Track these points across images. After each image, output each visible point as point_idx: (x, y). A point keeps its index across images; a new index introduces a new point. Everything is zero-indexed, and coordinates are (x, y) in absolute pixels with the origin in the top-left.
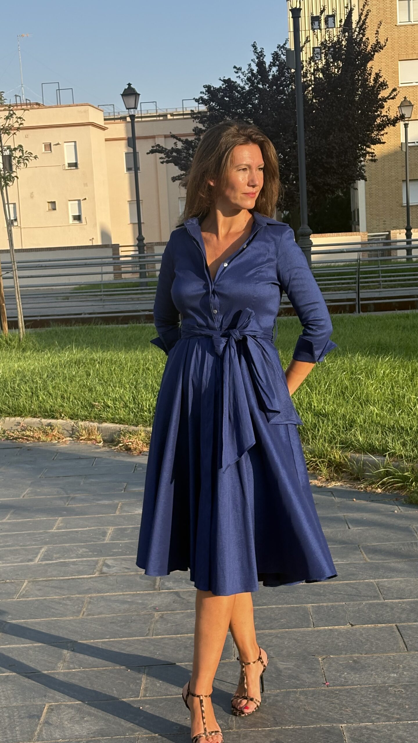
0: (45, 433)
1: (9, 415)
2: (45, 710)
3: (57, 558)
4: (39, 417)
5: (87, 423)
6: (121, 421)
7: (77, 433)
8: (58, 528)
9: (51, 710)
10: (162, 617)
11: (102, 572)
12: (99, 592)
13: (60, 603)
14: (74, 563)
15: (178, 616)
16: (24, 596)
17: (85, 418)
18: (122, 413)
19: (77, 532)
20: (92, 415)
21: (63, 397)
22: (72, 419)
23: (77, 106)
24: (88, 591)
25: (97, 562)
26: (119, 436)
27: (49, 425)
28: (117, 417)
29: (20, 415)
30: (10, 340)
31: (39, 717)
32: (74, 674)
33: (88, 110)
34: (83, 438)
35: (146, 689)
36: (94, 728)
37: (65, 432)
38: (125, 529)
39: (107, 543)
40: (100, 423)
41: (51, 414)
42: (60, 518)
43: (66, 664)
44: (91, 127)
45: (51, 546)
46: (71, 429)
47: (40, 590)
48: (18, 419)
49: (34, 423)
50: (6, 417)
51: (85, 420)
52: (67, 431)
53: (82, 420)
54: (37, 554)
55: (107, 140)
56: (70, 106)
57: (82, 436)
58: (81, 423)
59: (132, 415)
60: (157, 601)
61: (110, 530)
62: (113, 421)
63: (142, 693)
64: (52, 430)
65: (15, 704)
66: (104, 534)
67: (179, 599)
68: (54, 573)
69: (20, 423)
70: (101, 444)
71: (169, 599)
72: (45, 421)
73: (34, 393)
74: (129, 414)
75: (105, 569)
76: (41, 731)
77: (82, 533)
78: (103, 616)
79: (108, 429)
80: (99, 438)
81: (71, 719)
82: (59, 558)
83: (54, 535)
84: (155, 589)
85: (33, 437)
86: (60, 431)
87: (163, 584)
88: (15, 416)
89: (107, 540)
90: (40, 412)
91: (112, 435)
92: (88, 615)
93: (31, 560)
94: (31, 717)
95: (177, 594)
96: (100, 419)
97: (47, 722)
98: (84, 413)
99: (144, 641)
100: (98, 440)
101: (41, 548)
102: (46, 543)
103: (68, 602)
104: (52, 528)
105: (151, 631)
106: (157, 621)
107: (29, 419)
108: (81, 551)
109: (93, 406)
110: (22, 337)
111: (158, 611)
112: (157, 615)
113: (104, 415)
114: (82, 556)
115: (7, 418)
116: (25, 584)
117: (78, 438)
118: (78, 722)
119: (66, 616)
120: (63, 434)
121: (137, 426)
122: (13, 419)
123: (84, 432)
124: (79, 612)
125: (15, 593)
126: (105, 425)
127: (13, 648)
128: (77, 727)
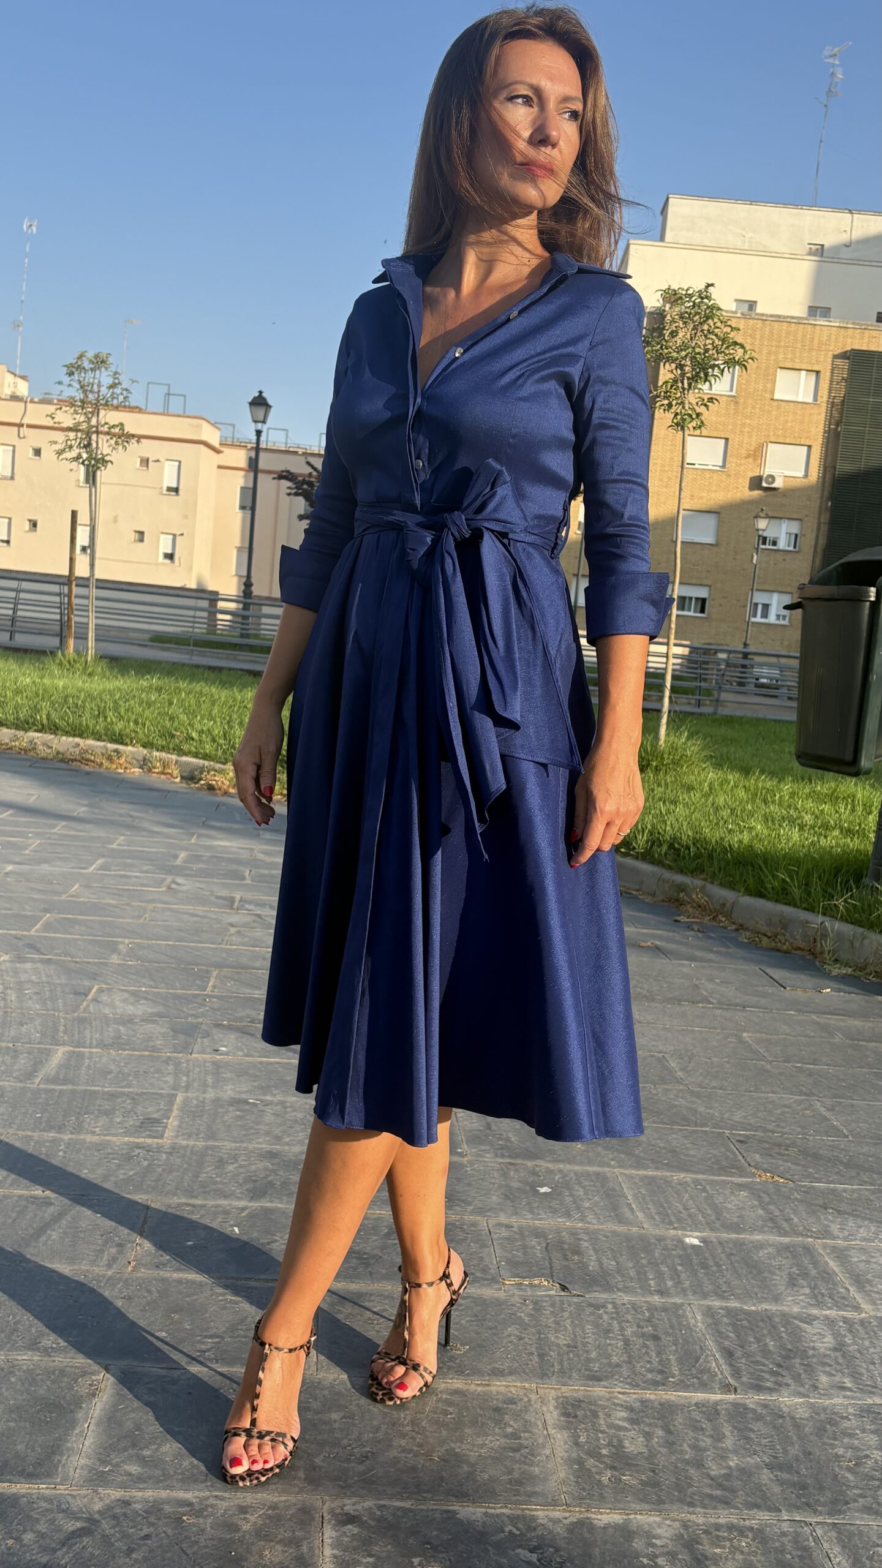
0: (110, 759)
1: (67, 733)
2: (94, 990)
3: (115, 871)
4: (104, 741)
5: (164, 755)
6: (206, 757)
7: (149, 764)
8: (119, 845)
9: (100, 991)
10: (239, 932)
11: (169, 888)
12: (165, 903)
13: (117, 907)
14: (137, 877)
15: (257, 934)
16: (73, 896)
17: (162, 749)
18: (208, 748)
19: (143, 851)
20: (171, 746)
21: (136, 722)
22: (144, 747)
23: (188, 417)
24: (153, 901)
25: (164, 880)
26: (201, 773)
27: (116, 751)
28: (202, 751)
29: (81, 736)
30: (74, 661)
31: (86, 995)
32: (130, 965)
33: (201, 425)
34: (157, 770)
35: (214, 987)
36: (150, 1010)
37: (135, 762)
38: (201, 856)
39: (178, 866)
40: (179, 755)
41: (119, 739)
42: (122, 838)
43: (121, 957)
44: (202, 447)
45: (109, 860)
46: (142, 759)
47: (94, 894)
48: (77, 740)
49: (97, 747)
50: (62, 735)
51: (161, 751)
52: (138, 761)
53: (158, 750)
54: (92, 864)
55: (220, 467)
56: (179, 416)
57: (154, 768)
58: (155, 753)
59: (220, 752)
60: (234, 919)
61: (183, 855)
62: (196, 755)
63: (209, 989)
64: (119, 758)
65: (58, 981)
66: (176, 857)
67: (260, 920)
68: (112, 882)
69: (79, 745)
70: (178, 779)
71: (249, 919)
72: (112, 746)
73: (102, 713)
74: (217, 750)
75: (173, 886)
76: (88, 1006)
77: (148, 852)
78: (169, 923)
79: (188, 764)
80: (176, 772)
81: (124, 1001)
82: (119, 870)
83: (113, 850)
84: (232, 909)
85: (93, 762)
86: (128, 760)
87: (243, 906)
88: (74, 736)
89: (178, 862)
90: (106, 735)
91: (192, 771)
92: (151, 920)
93: (85, 868)
94: (76, 993)
95: (259, 916)
96: (181, 752)
97: (95, 1000)
98: (161, 742)
99: (216, 949)
100: (175, 776)
101: (97, 860)
102: (104, 856)
103: (127, 907)
104: (112, 844)
105: (225, 942)
106: (232, 935)
107: (91, 742)
108: (145, 868)
109: (173, 736)
110: (89, 659)
111: (233, 926)
112: (233, 930)
113: (185, 747)
114: (147, 872)
115: (64, 738)
116: (76, 887)
117: (150, 771)
118: (132, 1004)
119: (124, 918)
120: (131, 764)
121: (224, 764)
122: (71, 739)
123: (158, 764)
124: (140, 917)
125: (64, 893)
126: (185, 759)
127: (59, 938)
128: (131, 1007)
